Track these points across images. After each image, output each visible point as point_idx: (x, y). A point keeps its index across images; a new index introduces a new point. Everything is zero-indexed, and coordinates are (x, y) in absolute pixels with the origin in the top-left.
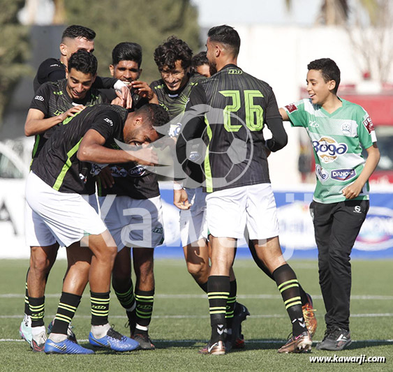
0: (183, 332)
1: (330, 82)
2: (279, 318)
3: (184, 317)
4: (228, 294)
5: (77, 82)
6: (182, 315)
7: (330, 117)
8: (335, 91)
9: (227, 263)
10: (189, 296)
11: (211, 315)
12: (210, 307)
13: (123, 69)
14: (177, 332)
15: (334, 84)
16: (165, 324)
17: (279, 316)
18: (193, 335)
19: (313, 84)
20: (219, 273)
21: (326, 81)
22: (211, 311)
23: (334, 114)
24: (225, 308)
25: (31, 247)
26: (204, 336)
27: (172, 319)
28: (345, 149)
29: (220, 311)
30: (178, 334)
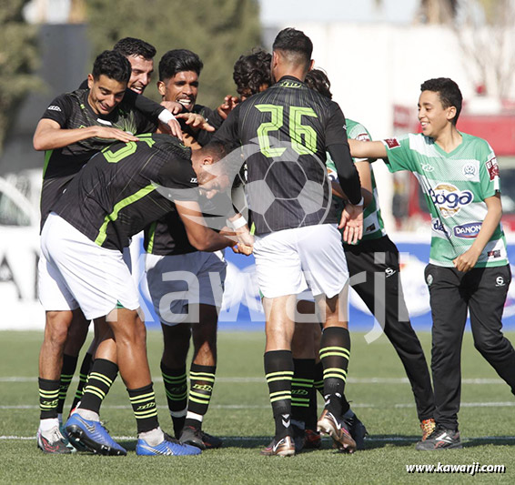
0: (241, 427)
1: (449, 108)
2: (365, 408)
3: (241, 407)
4: (292, 373)
5: (108, 92)
6: (239, 404)
7: (447, 157)
8: (454, 121)
9: (286, 333)
10: (247, 380)
11: (273, 403)
12: (271, 393)
13: (182, 83)
14: (234, 426)
15: (455, 111)
16: (217, 416)
17: (367, 405)
18: (254, 431)
19: (427, 109)
20: (276, 347)
21: (445, 107)
22: (272, 398)
23: (452, 153)
24: (289, 392)
25: (47, 312)
26: (268, 431)
27: (226, 409)
28: (470, 199)
29: (284, 396)
30: (234, 429)
